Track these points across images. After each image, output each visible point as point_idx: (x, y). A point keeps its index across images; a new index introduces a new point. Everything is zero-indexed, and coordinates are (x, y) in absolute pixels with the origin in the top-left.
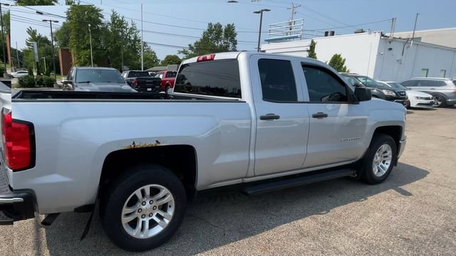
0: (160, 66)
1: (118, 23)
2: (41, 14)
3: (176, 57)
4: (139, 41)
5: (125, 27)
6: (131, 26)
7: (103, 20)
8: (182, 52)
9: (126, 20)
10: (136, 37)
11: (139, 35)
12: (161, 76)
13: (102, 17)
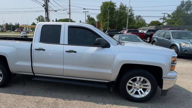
0: (147, 27)
1: (123, 8)
2: (85, 9)
3: (158, 22)
4: (133, 15)
5: (126, 10)
6: (130, 9)
7: (116, 8)
8: (163, 19)
9: (127, 6)
10: (131, 14)
11: (133, 12)
12: (145, 32)
13: (116, 6)
